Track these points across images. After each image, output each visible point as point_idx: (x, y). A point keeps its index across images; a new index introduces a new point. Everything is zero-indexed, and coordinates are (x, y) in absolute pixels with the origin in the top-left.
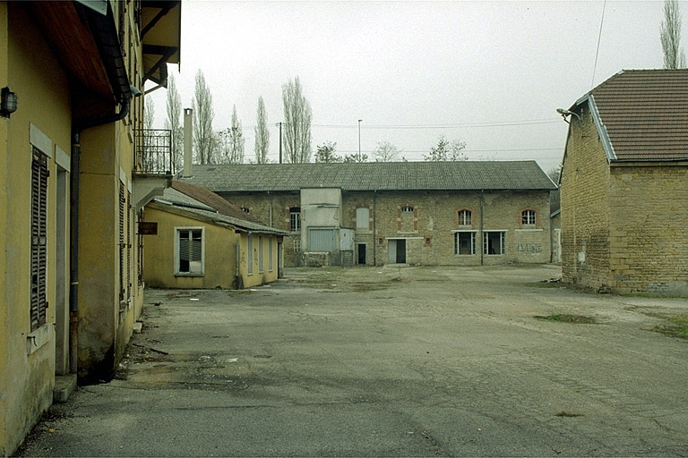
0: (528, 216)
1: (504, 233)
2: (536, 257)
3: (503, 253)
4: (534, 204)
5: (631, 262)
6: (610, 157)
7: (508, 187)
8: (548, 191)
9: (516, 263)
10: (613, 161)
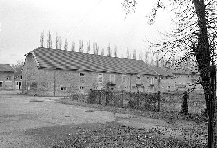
0: (8, 78)
1: (2, 82)
2: (11, 88)
3: (1, 87)
4: (10, 75)
5: (42, 89)
6: (38, 66)
7: (3, 71)
8: (14, 72)
9: (5, 90)
10: (39, 67)
